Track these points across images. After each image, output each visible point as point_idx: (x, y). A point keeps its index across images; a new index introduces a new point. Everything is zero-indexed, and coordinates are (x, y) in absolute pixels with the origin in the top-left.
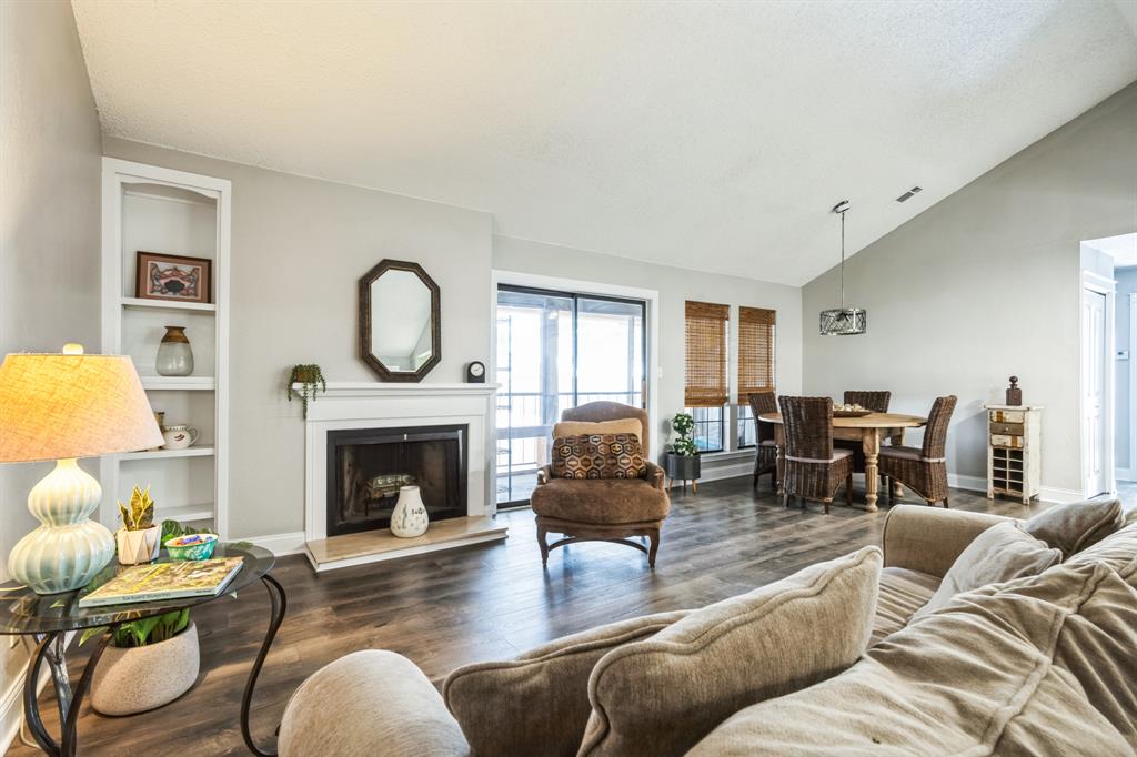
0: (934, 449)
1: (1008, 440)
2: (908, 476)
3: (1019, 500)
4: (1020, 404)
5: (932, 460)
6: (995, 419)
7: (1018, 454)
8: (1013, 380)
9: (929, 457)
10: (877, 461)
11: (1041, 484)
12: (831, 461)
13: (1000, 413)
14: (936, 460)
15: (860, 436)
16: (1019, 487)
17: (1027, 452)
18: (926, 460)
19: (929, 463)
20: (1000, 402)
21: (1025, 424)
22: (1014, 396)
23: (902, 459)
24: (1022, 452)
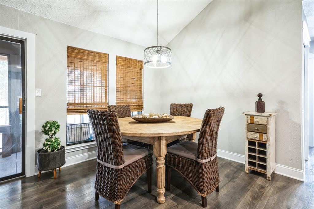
0: (206, 150)
1: (256, 136)
2: (188, 172)
3: (264, 175)
4: (264, 112)
5: (204, 161)
6: (249, 122)
7: (263, 145)
8: (260, 96)
9: (202, 159)
10: (164, 161)
11: (276, 162)
12: (121, 167)
13: (252, 117)
14: (207, 160)
15: (152, 141)
16: (264, 167)
17: (269, 145)
18: (200, 161)
19: (202, 164)
20: (252, 109)
21: (268, 126)
22: (260, 107)
23: (184, 158)
24: (266, 144)
